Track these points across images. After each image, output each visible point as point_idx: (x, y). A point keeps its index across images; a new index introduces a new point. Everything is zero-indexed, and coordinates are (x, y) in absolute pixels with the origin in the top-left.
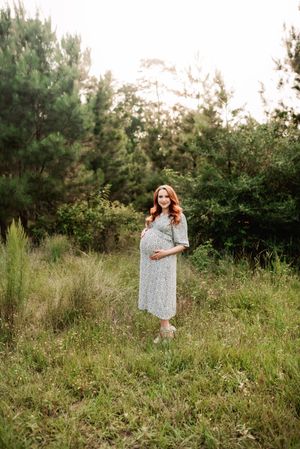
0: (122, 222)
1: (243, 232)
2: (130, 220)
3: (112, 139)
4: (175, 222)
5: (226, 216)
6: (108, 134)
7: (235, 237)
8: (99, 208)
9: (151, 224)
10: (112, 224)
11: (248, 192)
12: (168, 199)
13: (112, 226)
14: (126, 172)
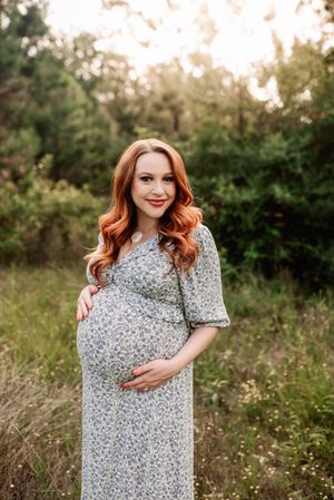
0: (71, 213)
1: (275, 233)
2: (84, 210)
3: (54, 86)
4: (184, 259)
5: (246, 206)
6: (49, 78)
7: (261, 242)
8: (31, 193)
9: (107, 272)
10: (57, 217)
11: (284, 163)
12: (170, 188)
13: (57, 221)
14: (84, 140)
